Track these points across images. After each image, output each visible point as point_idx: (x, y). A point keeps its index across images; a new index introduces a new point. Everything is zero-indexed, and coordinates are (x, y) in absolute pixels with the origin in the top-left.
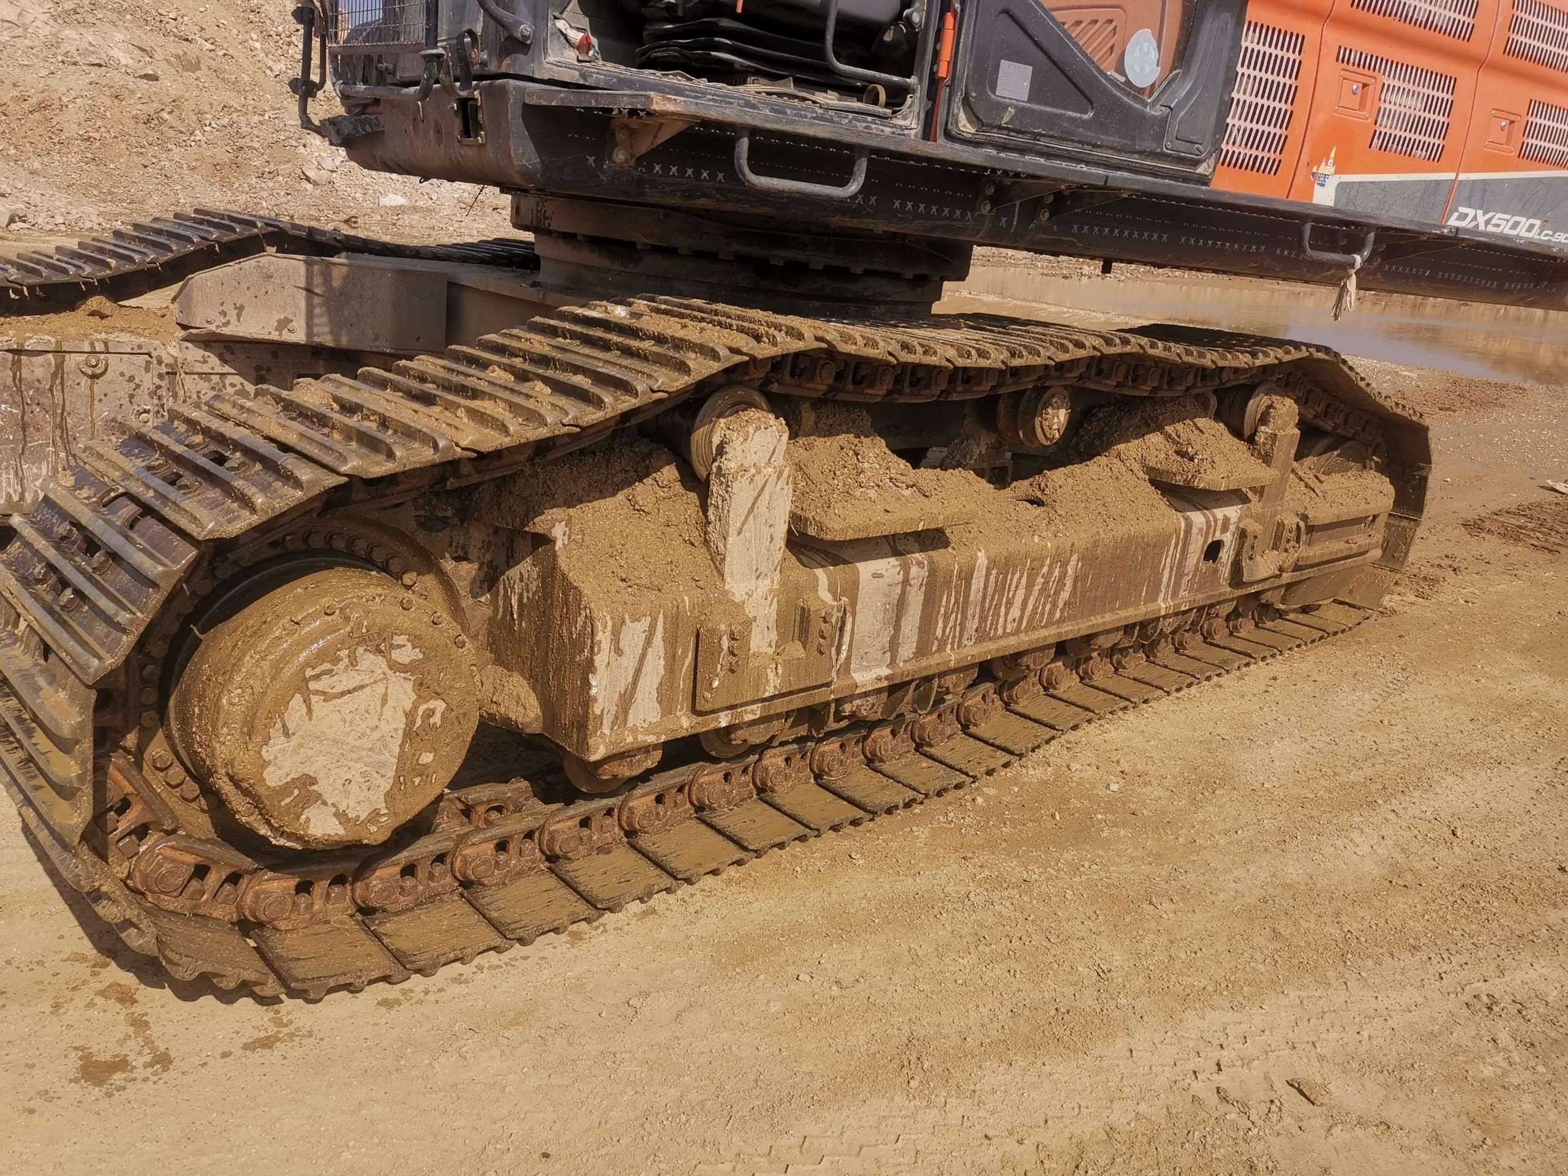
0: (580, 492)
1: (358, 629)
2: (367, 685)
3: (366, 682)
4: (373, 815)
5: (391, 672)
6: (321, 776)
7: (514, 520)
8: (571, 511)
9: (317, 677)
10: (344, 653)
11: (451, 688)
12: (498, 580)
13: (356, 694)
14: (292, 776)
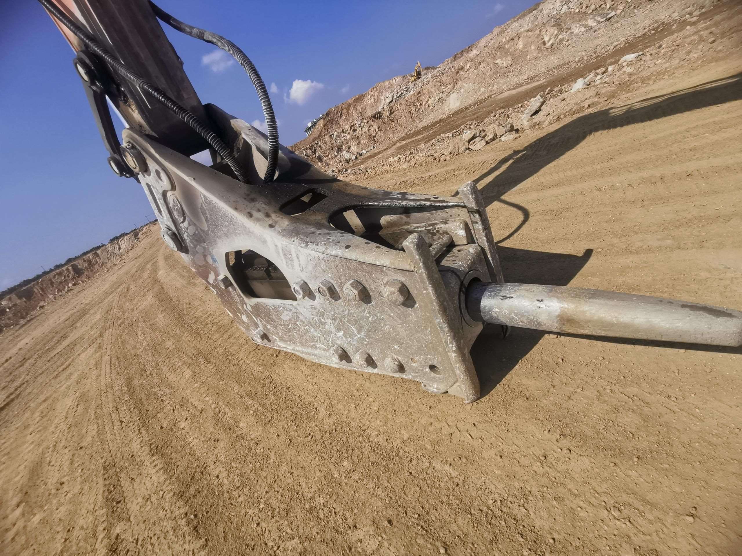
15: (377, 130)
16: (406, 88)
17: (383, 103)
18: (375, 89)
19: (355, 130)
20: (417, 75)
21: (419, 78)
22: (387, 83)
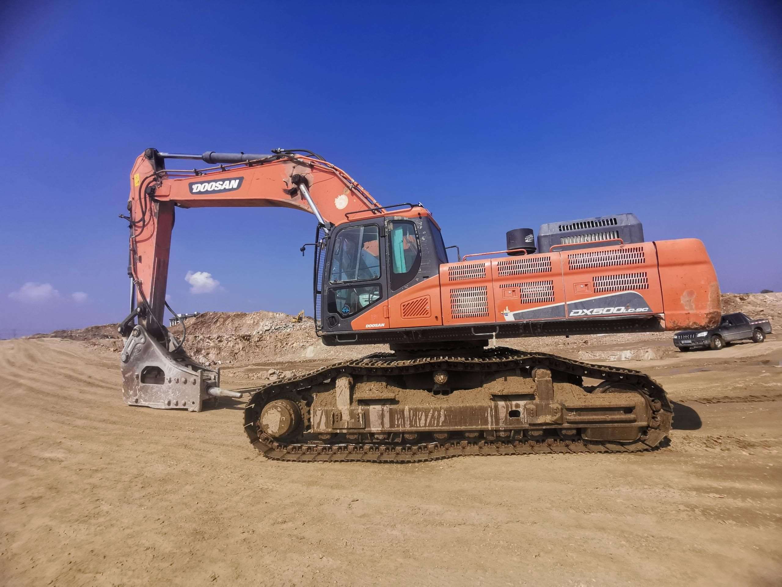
15: (241, 349)
16: (285, 325)
17: (261, 327)
18: (258, 314)
19: (220, 341)
20: (298, 319)
21: (299, 322)
22: (271, 314)
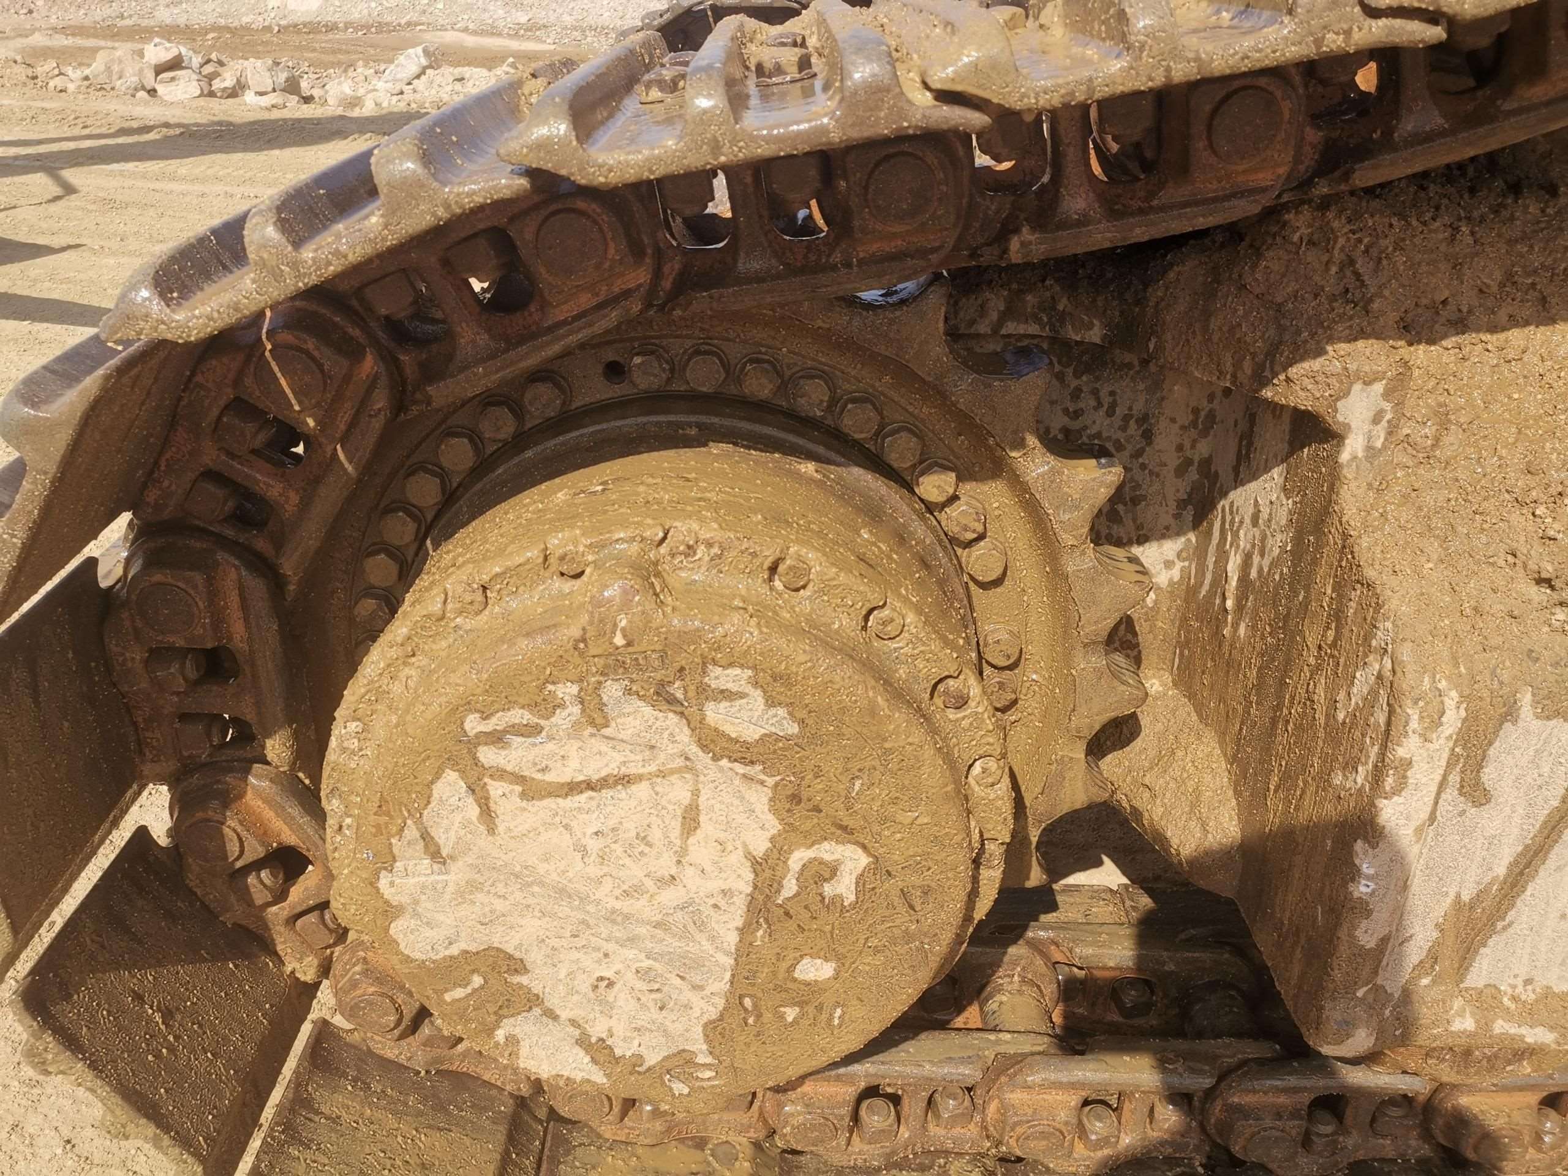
0: (1467, 299)
1: (601, 634)
2: (640, 778)
3: (633, 770)
4: (675, 1061)
5: (707, 758)
6: (535, 957)
7: (1237, 365)
8: (1421, 354)
9: (497, 738)
10: (567, 691)
11: (884, 821)
12: (1213, 506)
13: (607, 793)
14: (463, 946)
